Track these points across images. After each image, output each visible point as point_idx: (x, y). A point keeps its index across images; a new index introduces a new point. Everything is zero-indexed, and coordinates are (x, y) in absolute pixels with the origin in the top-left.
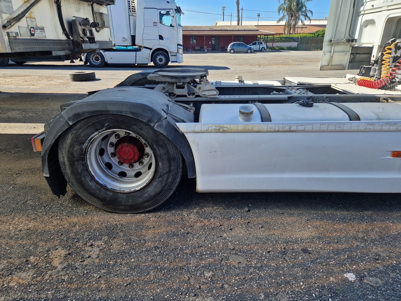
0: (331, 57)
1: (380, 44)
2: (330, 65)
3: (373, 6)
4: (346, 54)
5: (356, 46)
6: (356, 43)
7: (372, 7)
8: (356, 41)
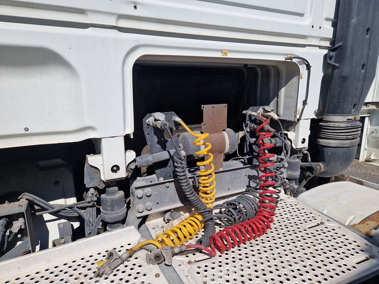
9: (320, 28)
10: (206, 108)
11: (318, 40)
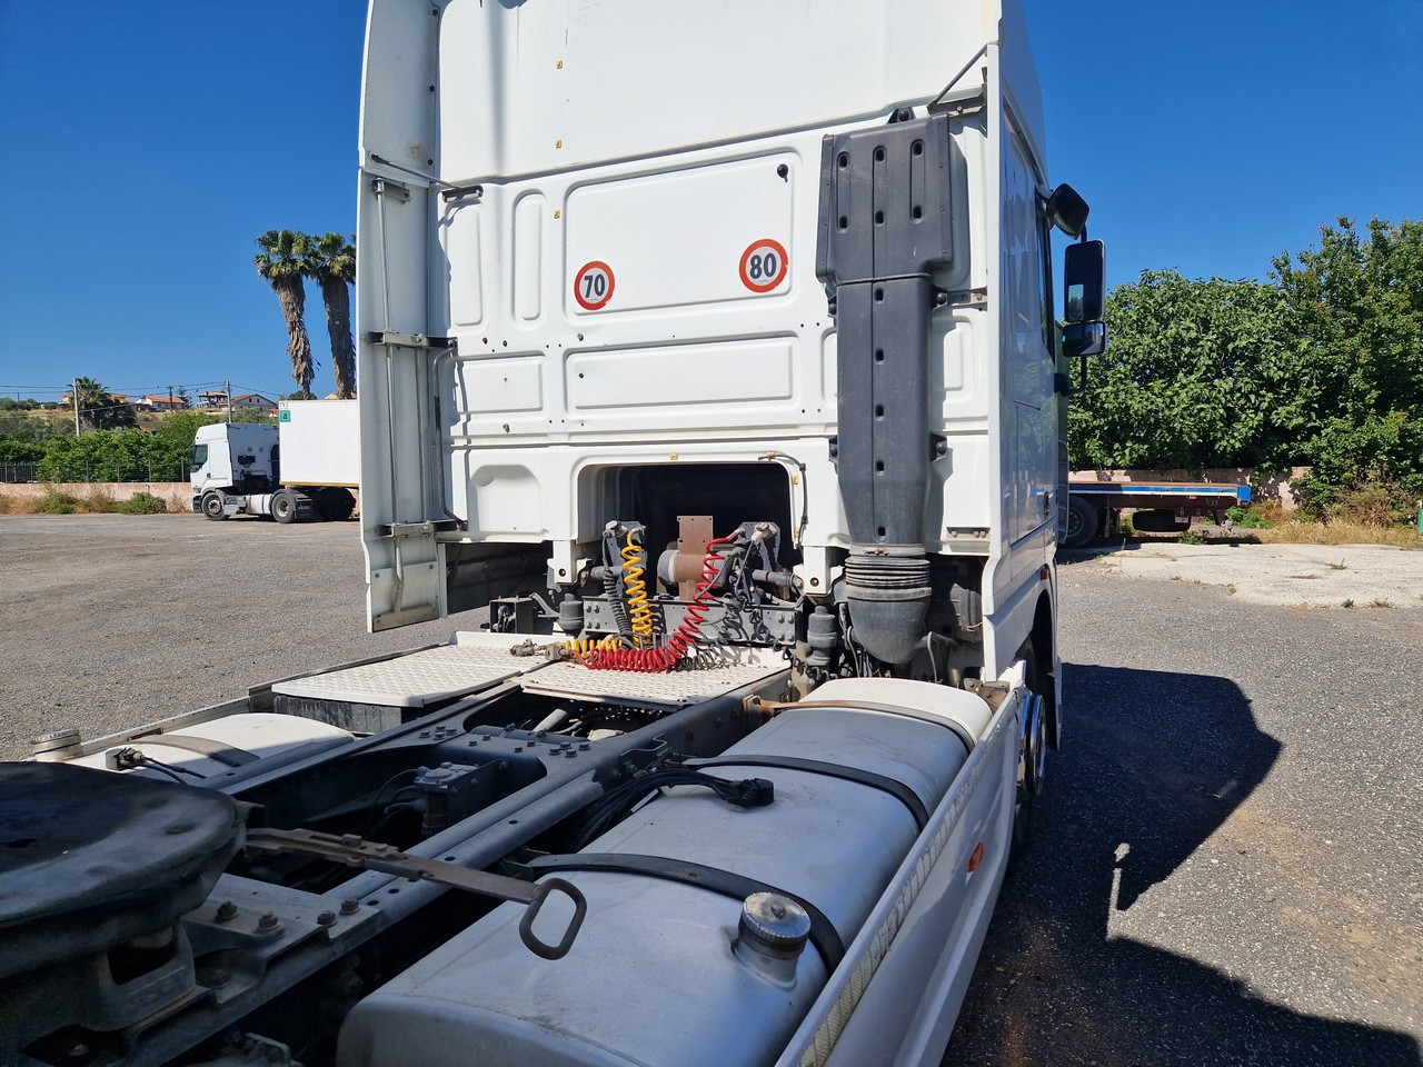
0: (398, 583)
1: (575, 537)
2: (397, 609)
3: (507, 428)
4: (431, 567)
5: (466, 540)
6: (464, 533)
7: (505, 432)
8: (464, 526)
9: (819, 410)
10: (683, 520)
11: (823, 428)
